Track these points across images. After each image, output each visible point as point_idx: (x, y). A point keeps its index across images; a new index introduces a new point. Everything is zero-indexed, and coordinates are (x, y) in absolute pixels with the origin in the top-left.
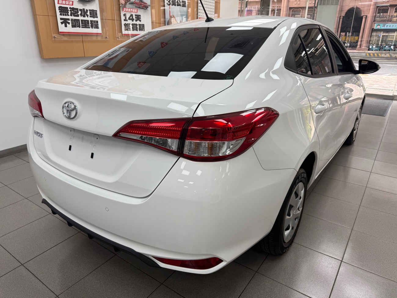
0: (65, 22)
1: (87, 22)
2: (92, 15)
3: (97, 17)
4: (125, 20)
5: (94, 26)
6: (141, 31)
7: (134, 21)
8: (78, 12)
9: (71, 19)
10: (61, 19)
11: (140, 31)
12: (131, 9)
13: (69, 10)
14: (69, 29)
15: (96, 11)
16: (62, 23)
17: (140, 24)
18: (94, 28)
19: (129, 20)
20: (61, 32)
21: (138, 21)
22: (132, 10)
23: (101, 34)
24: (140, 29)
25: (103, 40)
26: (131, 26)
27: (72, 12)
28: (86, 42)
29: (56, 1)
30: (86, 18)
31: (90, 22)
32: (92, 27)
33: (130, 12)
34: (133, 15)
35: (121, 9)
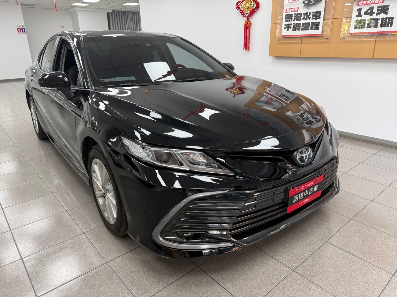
0: (288, 27)
1: (307, 25)
2: (315, 17)
3: (320, 18)
6: (384, 27)
7: (373, 15)
8: (301, 16)
9: (293, 24)
10: (285, 25)
11: (381, 27)
13: (294, 16)
14: (291, 32)
15: (321, 12)
16: (285, 28)
17: (385, 17)
18: (314, 29)
19: (364, 15)
20: (282, 36)
21: (382, 14)
22: (373, 1)
23: (320, 35)
24: (384, 25)
25: (323, 41)
26: (367, 22)
27: (296, 17)
28: (304, 43)
29: (285, 11)
30: (308, 21)
31: (310, 24)
32: (312, 29)
33: (370, 4)
34: (374, 7)
35: (355, 3)
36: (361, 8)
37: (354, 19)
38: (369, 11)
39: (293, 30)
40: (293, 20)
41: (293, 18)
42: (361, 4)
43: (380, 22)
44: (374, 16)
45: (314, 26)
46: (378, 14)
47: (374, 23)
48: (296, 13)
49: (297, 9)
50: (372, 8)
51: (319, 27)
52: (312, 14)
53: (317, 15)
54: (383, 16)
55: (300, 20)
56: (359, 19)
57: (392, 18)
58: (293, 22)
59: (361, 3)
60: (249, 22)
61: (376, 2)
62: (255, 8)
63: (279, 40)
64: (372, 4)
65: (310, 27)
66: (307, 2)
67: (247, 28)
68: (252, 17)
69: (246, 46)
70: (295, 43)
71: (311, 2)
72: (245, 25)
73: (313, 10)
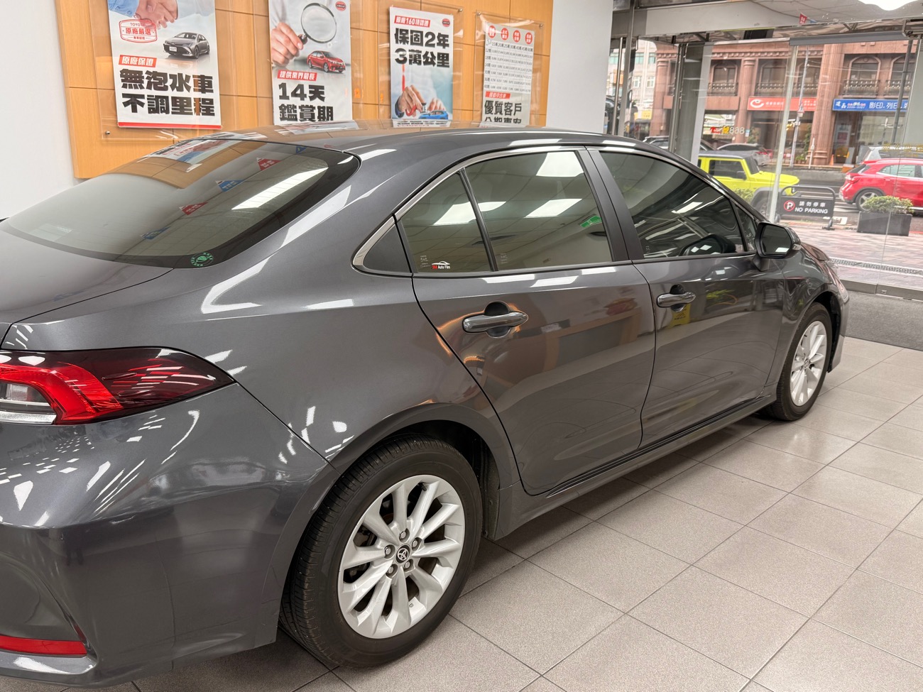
0: (133, 102)
1: (185, 102)
2: (199, 86)
3: (212, 91)
4: (281, 98)
5: (203, 110)
7: (305, 99)
8: (166, 81)
9: (148, 96)
10: (125, 95)
12: (298, 72)
13: (146, 76)
14: (143, 116)
15: (211, 78)
16: (126, 104)
17: (322, 105)
18: (203, 114)
19: (293, 96)
20: (122, 124)
21: (317, 100)
22: (301, 75)
23: (219, 127)
24: (322, 118)
26: (299, 111)
27: (152, 80)
29: (116, 59)
30: (184, 94)
31: (193, 102)
32: (198, 111)
33: (297, 79)
34: (303, 85)
35: (274, 73)
36: (285, 84)
37: (278, 102)
38: (298, 92)
39: (150, 112)
40: (145, 85)
41: (146, 81)
42: (283, 77)
43: (316, 112)
44: (307, 102)
45: (203, 107)
46: (312, 98)
47: (308, 113)
48: (151, 70)
49: (152, 60)
50: (301, 87)
51: (213, 111)
52: (192, 80)
53: (204, 83)
54: (317, 103)
55: (165, 88)
56: (286, 102)
57: (331, 108)
58: (146, 92)
59: (283, 74)
61: (305, 78)
63: (109, 134)
64: (300, 79)
65: (193, 107)
66: (176, 50)
70: (156, 143)
71: (186, 52)
73: (191, 69)
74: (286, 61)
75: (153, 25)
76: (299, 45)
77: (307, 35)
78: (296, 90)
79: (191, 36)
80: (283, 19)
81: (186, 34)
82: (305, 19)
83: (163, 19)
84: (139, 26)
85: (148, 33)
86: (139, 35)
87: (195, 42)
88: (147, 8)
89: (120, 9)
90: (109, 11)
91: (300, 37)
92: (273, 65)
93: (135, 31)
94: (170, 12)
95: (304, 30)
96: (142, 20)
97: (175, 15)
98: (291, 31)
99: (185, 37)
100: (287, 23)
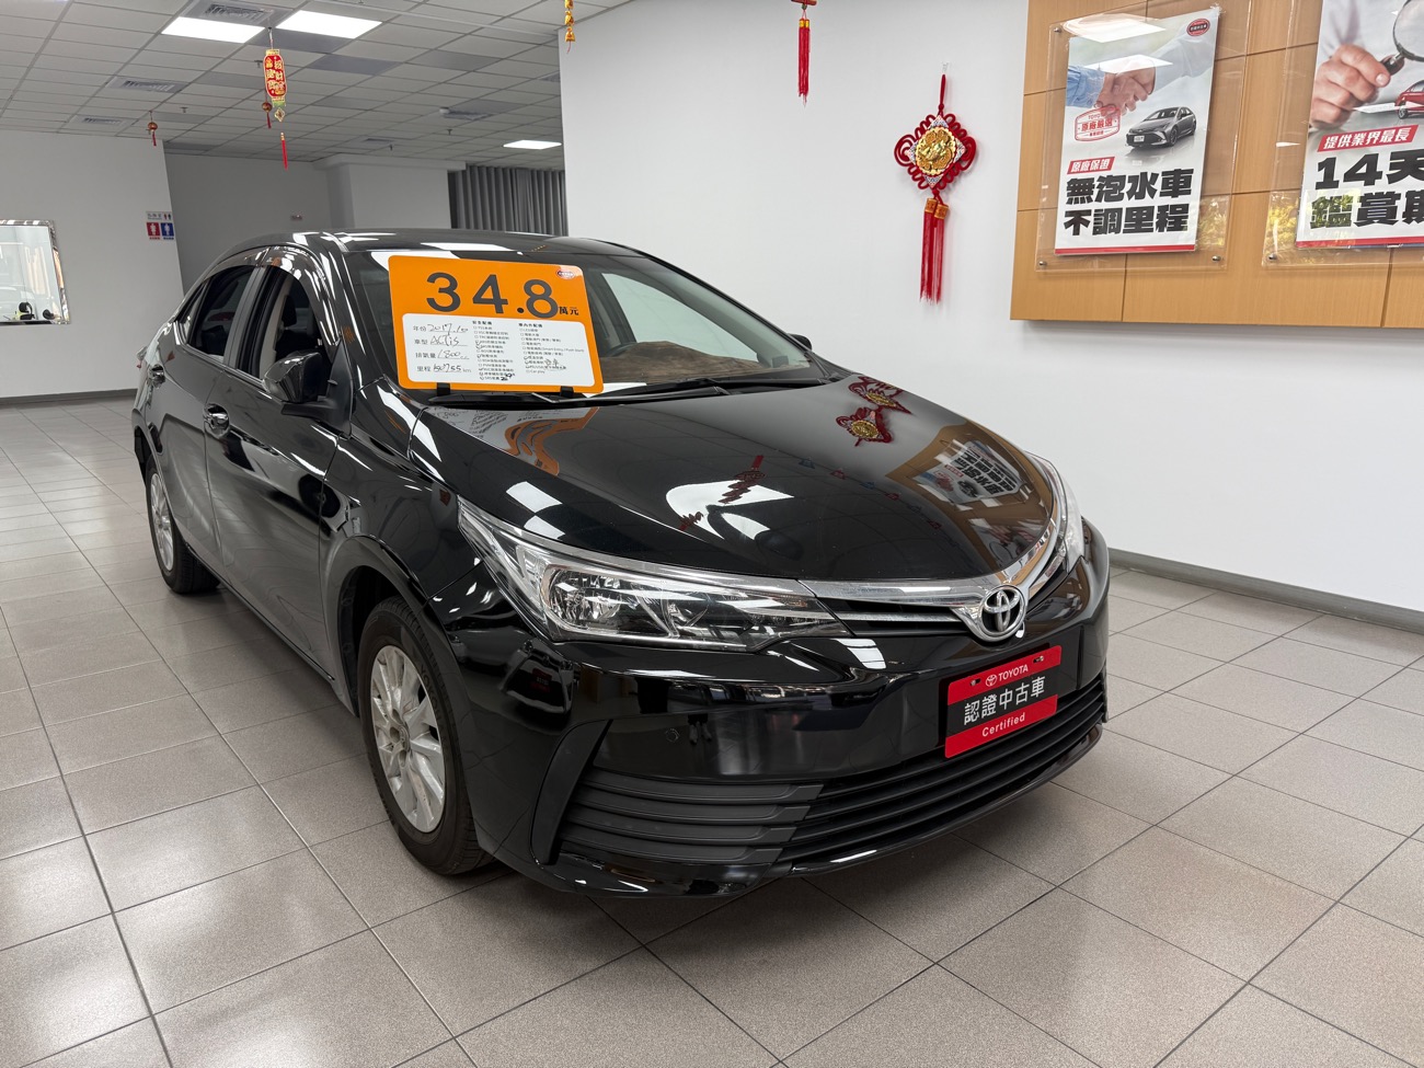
0: (1076, 221)
1: (1144, 214)
2: (1170, 188)
3: (1189, 192)
4: (1319, 186)
5: (1170, 223)
6: (1418, 221)
7: (1376, 181)
8: (1123, 186)
9: (1096, 211)
10: (1068, 214)
11: (1408, 221)
12: (1368, 132)
13: (1096, 183)
14: (1087, 239)
15: (1191, 171)
16: (1067, 225)
17: (1418, 190)
18: (1169, 229)
19: (1345, 181)
20: (1059, 251)
21: (1409, 178)
22: (1376, 135)
23: (1191, 247)
24: (1416, 214)
25: (1204, 267)
26: (1356, 206)
27: (1105, 189)
28: (1136, 275)
29: (1064, 168)
30: (1147, 201)
31: (1156, 211)
32: (1161, 227)
33: (1364, 145)
34: (1377, 155)
35: (1311, 143)
36: (1335, 159)
37: (1310, 195)
38: (1363, 170)
39: (1095, 233)
40: (1094, 197)
41: (1096, 191)
42: (1332, 147)
43: (1401, 205)
44: (1380, 185)
45: (1170, 218)
46: (1392, 179)
47: (1379, 207)
48: (1105, 174)
49: (1108, 161)
50: (1371, 161)
51: (1185, 223)
52: (1160, 179)
53: (1178, 182)
55: (1120, 197)
56: (1329, 194)
58: (1093, 206)
59: (1331, 141)
60: (939, 205)
61: (1384, 139)
62: (960, 159)
63: (1045, 264)
64: (1371, 144)
65: (1155, 220)
66: (1143, 140)
67: (935, 223)
68: (950, 189)
69: (931, 284)
70: (1103, 275)
71: (1158, 139)
72: (926, 213)
73: (1162, 164)
74: (1344, 113)
75: (1117, 110)
76: (1381, 79)
77: (1405, 54)
78: (1359, 165)
79: (1168, 113)
80: (1349, 41)
81: (1161, 112)
82: (1404, 23)
83: (1132, 98)
84: (1097, 116)
85: (1109, 124)
86: (1097, 130)
87: (1175, 121)
88: (1113, 88)
89: (1078, 101)
90: (1067, 107)
91: (1386, 63)
92: (1313, 129)
93: (1093, 126)
94: (1144, 86)
95: (1399, 47)
96: (1104, 108)
97: (1150, 87)
98: (1364, 54)
99: (1160, 117)
100: (1357, 43)
